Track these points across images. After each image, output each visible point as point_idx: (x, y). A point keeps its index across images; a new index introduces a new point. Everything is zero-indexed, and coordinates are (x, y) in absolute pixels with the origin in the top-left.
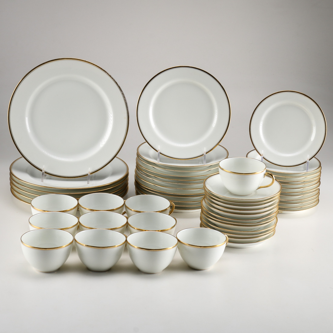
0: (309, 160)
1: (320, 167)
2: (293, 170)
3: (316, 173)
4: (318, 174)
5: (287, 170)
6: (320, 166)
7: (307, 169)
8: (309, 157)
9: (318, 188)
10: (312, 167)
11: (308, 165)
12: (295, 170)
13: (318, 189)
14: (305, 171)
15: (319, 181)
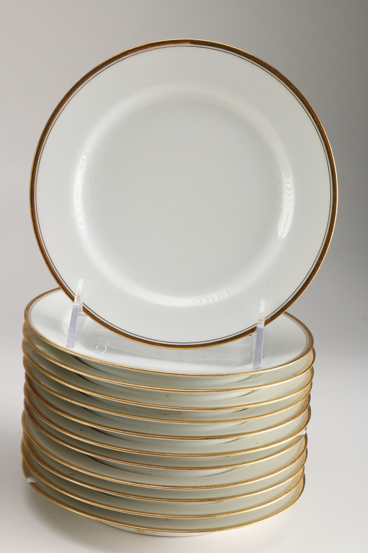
0: (267, 322)
1: (311, 353)
2: (204, 363)
3: (295, 375)
4: (302, 378)
5: (180, 360)
6: (310, 347)
7: (257, 360)
8: (265, 309)
9: (303, 433)
10: (277, 349)
11: (259, 342)
12: (210, 363)
13: (300, 438)
14: (250, 367)
15: (307, 408)
